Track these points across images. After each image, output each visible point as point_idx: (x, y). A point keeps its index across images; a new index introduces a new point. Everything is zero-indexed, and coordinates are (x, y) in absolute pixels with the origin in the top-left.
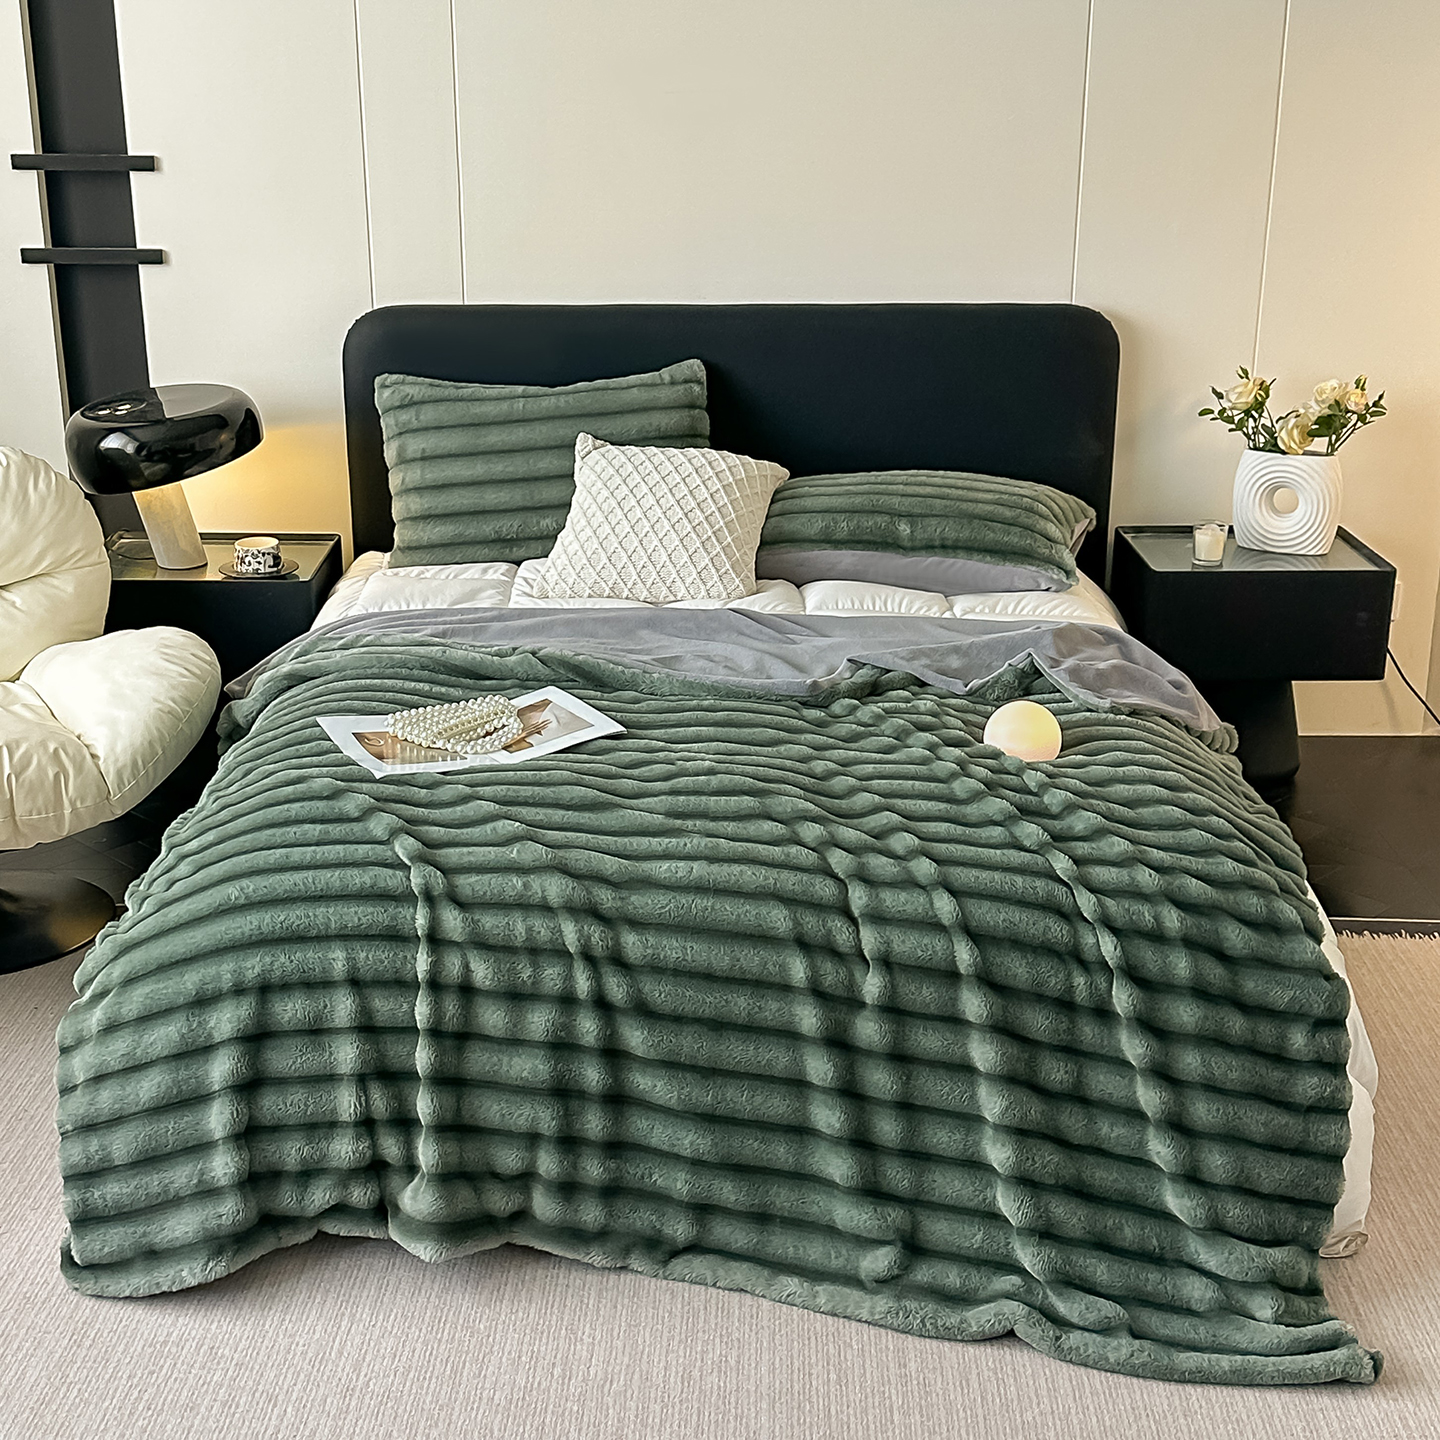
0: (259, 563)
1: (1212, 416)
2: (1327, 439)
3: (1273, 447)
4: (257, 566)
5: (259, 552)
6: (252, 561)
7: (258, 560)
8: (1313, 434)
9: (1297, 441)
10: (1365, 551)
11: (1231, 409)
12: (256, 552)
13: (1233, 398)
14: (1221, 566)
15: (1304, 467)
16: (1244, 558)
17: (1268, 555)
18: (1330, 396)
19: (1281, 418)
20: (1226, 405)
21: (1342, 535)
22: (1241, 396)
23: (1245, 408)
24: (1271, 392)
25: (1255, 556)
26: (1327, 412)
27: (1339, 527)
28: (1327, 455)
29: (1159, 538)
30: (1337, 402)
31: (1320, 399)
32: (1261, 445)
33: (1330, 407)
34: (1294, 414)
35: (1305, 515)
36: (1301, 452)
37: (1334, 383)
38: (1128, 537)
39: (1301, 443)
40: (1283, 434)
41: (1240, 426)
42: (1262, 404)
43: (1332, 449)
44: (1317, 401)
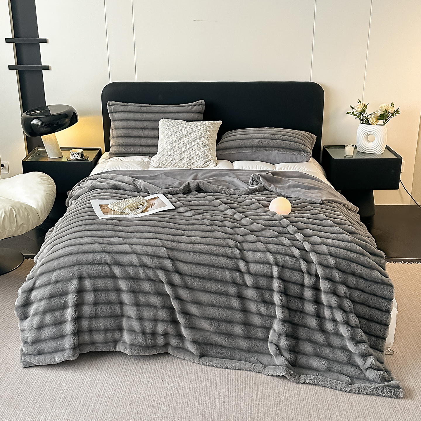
0: (77, 156)
1: (350, 114)
2: (383, 120)
3: (367, 123)
4: (77, 157)
5: (77, 153)
6: (75, 156)
7: (77, 155)
8: (379, 119)
9: (375, 121)
10: (394, 153)
11: (356, 112)
12: (76, 153)
13: (356, 109)
14: (353, 157)
15: (377, 129)
16: (359, 155)
17: (366, 154)
18: (384, 108)
19: (370, 115)
20: (354, 110)
21: (387, 148)
22: (359, 108)
23: (360, 112)
24: (367, 107)
25: (363, 154)
26: (383, 113)
27: (386, 146)
28: (383, 125)
29: (335, 149)
30: (386, 110)
31: (381, 109)
32: (364, 122)
33: (383, 112)
34: (374, 113)
35: (377, 142)
36: (376, 124)
37: (385, 105)
38: (326, 149)
39: (375, 122)
40: (371, 119)
41: (358, 117)
42: (365, 110)
43: (384, 124)
44: (380, 110)
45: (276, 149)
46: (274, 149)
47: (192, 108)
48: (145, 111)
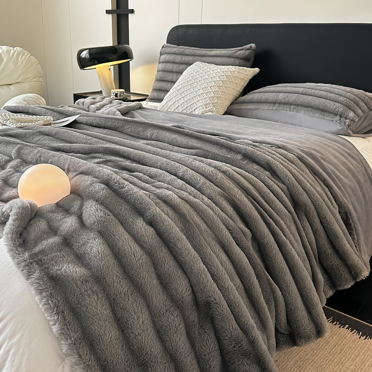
45: (303, 108)
46: (300, 108)
47: (235, 53)
48: (187, 53)
